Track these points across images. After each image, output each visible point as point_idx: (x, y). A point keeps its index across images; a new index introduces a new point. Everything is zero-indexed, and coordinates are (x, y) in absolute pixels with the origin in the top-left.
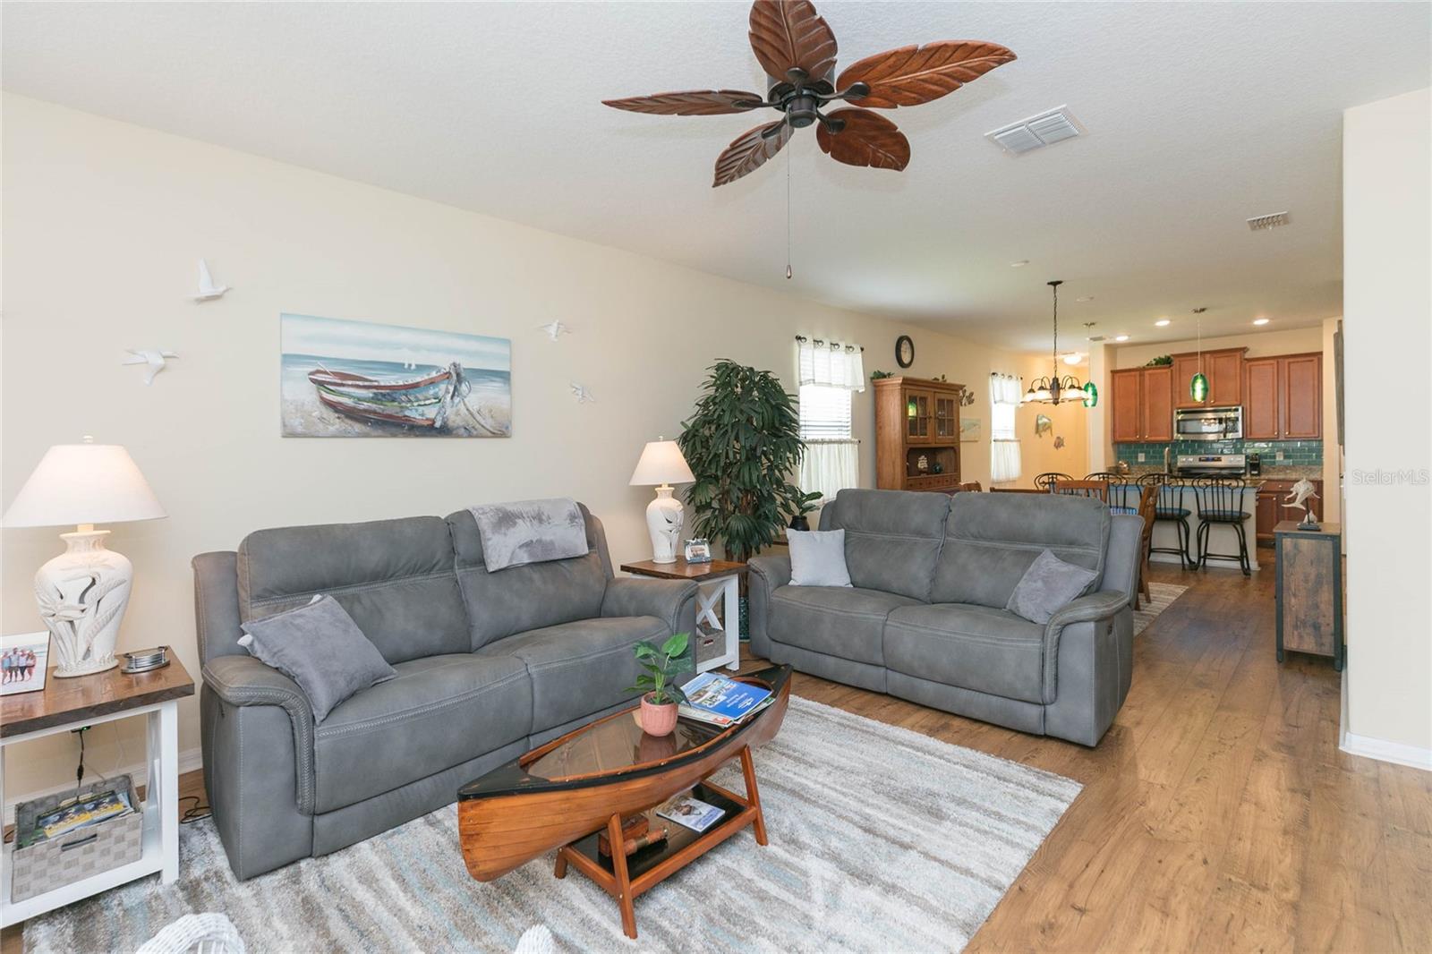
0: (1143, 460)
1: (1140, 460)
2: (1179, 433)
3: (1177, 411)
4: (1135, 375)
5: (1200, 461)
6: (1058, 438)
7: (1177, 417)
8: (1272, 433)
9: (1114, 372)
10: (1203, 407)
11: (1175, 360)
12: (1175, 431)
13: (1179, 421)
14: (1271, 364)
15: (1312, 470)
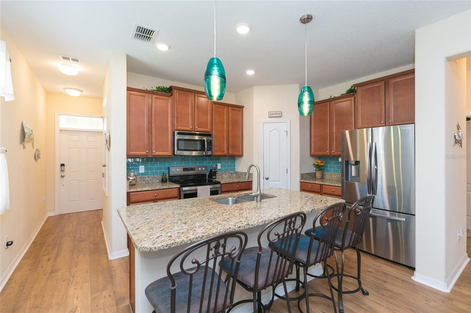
0: (143, 172)
1: (140, 172)
2: (178, 149)
3: (176, 132)
4: (144, 96)
5: (184, 171)
6: (37, 150)
7: (177, 137)
8: (224, 152)
9: (129, 89)
10: (191, 131)
11: (175, 92)
12: (176, 149)
13: (178, 140)
14: (224, 108)
15: (232, 174)
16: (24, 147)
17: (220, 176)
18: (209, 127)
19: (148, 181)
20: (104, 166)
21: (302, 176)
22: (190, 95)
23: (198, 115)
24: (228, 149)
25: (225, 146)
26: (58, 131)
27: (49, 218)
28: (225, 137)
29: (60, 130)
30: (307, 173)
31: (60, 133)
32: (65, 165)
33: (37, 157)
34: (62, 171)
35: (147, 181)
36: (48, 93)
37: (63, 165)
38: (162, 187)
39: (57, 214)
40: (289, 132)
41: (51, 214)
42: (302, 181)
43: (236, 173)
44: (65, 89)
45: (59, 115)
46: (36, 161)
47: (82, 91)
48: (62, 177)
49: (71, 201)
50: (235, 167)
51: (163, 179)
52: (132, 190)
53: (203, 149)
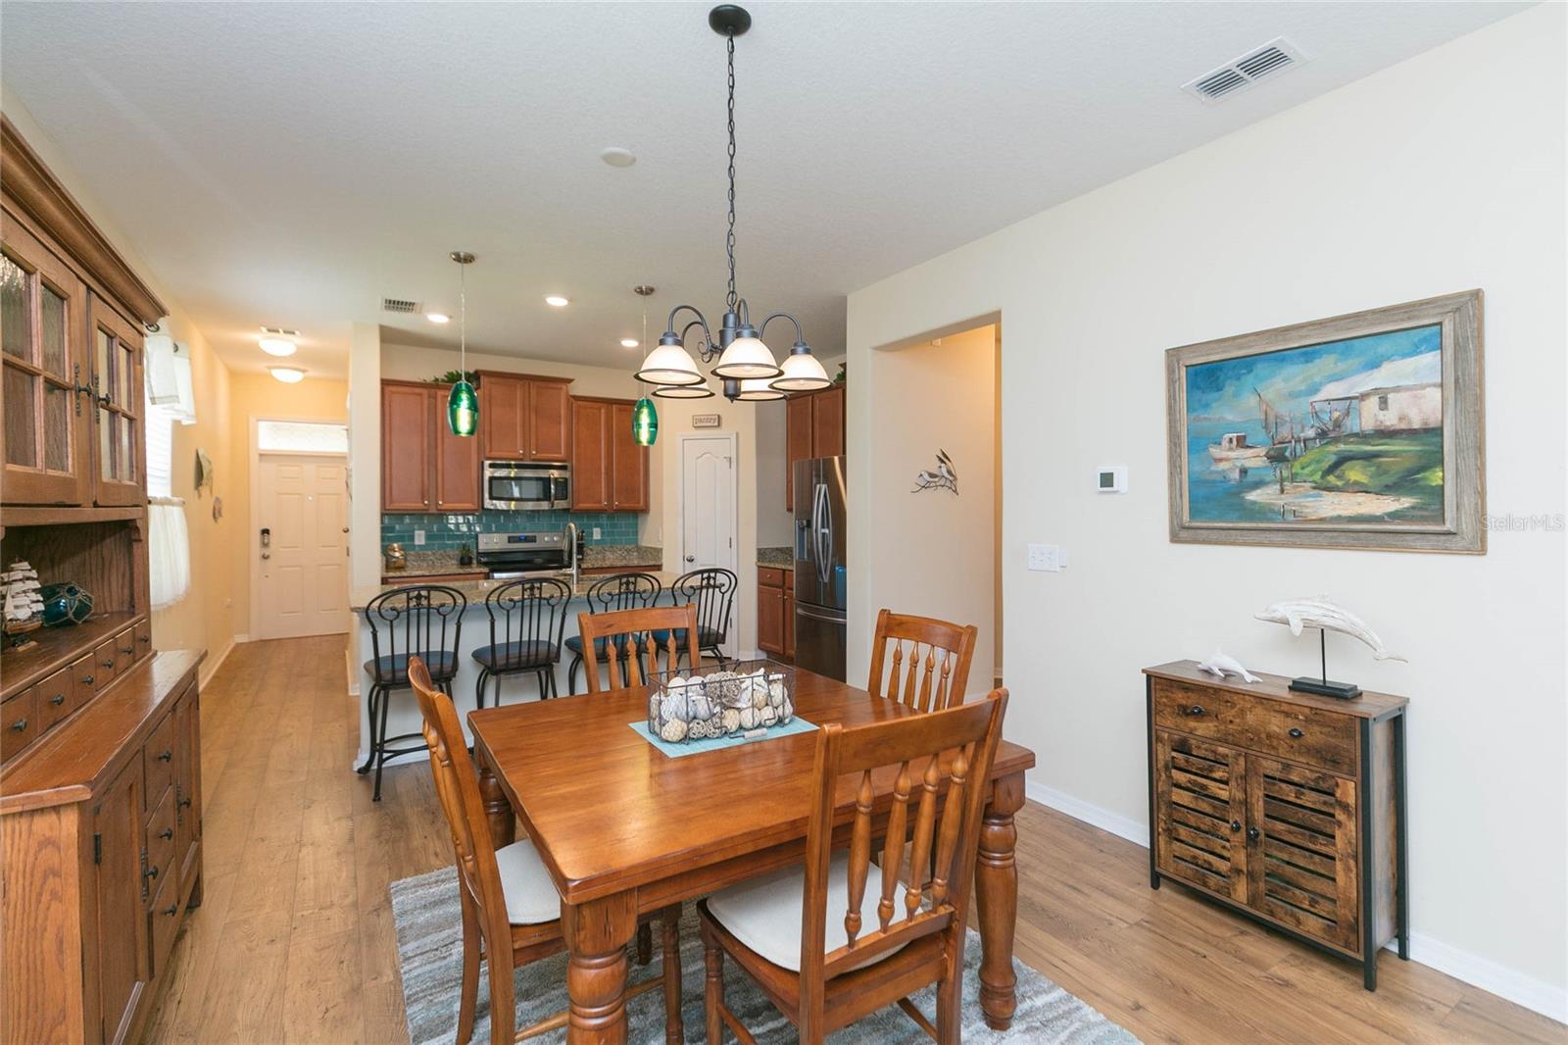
0: (422, 542)
1: (417, 542)
2: (492, 498)
3: (487, 463)
4: (420, 395)
5: (509, 542)
6: (217, 499)
7: (488, 473)
8: (600, 502)
9: (385, 383)
10: (521, 460)
11: (484, 380)
12: (486, 495)
13: (492, 479)
14: (600, 409)
15: (628, 551)
16: (200, 496)
17: (599, 556)
18: (563, 451)
19: (433, 563)
20: (346, 531)
21: (762, 554)
22: (519, 386)
23: (537, 426)
24: (610, 498)
25: (603, 490)
26: (254, 458)
27: (238, 646)
28: (603, 470)
29: (261, 455)
30: (777, 549)
31: (260, 460)
32: (271, 532)
33: (216, 514)
34: (265, 545)
35: (431, 563)
36: (234, 375)
37: (266, 532)
38: (461, 571)
39: (254, 637)
40: (734, 460)
41: (242, 638)
42: (760, 564)
43: (639, 549)
44: (270, 368)
45: (258, 420)
46: (216, 521)
47: (304, 371)
48: (265, 557)
49: (284, 613)
50: (637, 535)
51: (462, 559)
52: (391, 574)
53: (546, 496)
